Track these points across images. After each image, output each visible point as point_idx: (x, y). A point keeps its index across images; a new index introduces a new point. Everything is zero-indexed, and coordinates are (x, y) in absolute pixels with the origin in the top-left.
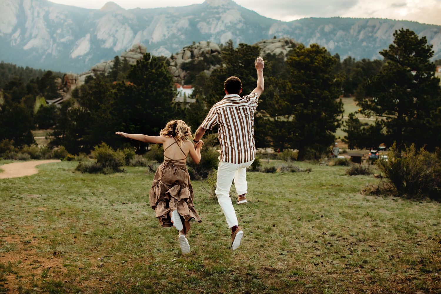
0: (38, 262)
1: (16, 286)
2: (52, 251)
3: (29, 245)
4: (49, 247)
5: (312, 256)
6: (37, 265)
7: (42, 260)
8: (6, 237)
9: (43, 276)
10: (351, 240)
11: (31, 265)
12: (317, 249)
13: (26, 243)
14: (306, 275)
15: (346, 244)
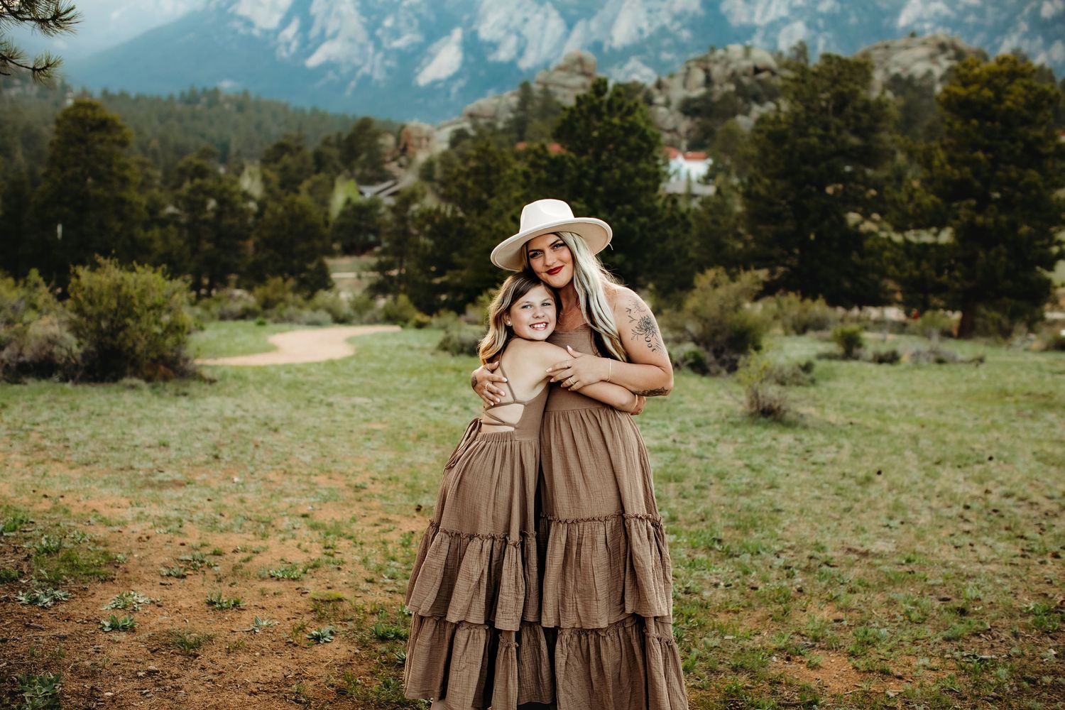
0: (388, 521)
1: (358, 558)
2: (413, 504)
3: (364, 492)
4: (405, 497)
5: (951, 532)
6: (387, 526)
7: (397, 518)
8: (316, 475)
9: (403, 545)
10: (1047, 505)
11: (376, 525)
12: (967, 521)
13: (358, 488)
14: (932, 564)
15: (1034, 513)
